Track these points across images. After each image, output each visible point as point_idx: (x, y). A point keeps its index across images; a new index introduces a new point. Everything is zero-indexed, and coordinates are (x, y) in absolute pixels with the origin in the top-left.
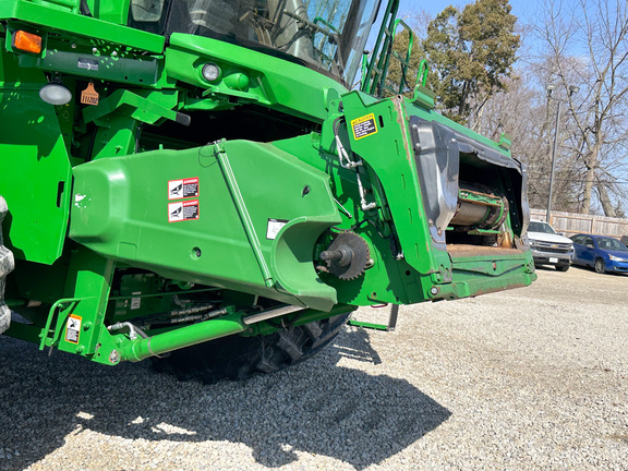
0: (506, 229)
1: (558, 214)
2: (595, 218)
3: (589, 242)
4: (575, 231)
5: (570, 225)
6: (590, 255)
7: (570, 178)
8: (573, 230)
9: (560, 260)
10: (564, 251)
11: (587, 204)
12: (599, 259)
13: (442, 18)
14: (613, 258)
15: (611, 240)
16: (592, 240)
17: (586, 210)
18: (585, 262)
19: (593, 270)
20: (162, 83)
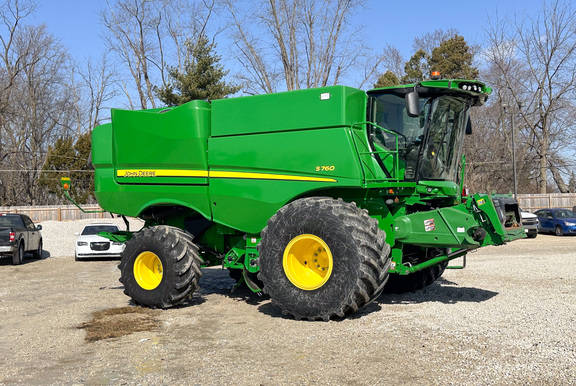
0: (515, 221)
1: (523, 196)
2: (551, 195)
3: (549, 214)
4: (537, 208)
5: (533, 203)
6: (551, 224)
7: (528, 164)
8: (536, 206)
9: (530, 230)
10: (532, 224)
11: (544, 184)
12: (558, 226)
13: (415, 59)
14: (568, 224)
15: (565, 211)
16: (550, 212)
17: (544, 189)
18: (547, 229)
19: (555, 234)
20: (415, 193)
